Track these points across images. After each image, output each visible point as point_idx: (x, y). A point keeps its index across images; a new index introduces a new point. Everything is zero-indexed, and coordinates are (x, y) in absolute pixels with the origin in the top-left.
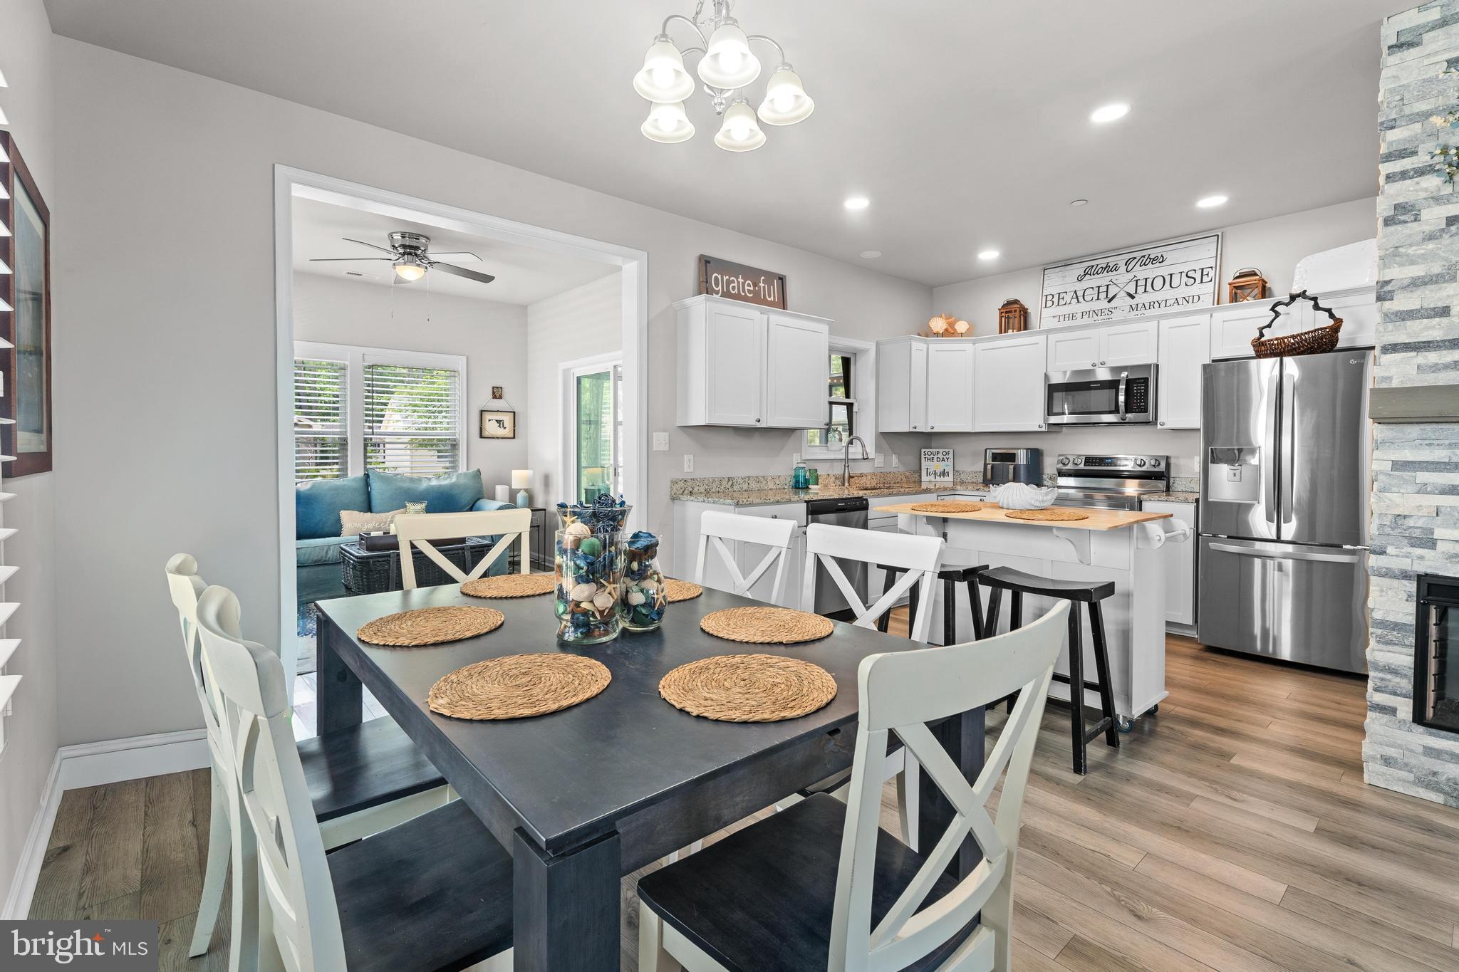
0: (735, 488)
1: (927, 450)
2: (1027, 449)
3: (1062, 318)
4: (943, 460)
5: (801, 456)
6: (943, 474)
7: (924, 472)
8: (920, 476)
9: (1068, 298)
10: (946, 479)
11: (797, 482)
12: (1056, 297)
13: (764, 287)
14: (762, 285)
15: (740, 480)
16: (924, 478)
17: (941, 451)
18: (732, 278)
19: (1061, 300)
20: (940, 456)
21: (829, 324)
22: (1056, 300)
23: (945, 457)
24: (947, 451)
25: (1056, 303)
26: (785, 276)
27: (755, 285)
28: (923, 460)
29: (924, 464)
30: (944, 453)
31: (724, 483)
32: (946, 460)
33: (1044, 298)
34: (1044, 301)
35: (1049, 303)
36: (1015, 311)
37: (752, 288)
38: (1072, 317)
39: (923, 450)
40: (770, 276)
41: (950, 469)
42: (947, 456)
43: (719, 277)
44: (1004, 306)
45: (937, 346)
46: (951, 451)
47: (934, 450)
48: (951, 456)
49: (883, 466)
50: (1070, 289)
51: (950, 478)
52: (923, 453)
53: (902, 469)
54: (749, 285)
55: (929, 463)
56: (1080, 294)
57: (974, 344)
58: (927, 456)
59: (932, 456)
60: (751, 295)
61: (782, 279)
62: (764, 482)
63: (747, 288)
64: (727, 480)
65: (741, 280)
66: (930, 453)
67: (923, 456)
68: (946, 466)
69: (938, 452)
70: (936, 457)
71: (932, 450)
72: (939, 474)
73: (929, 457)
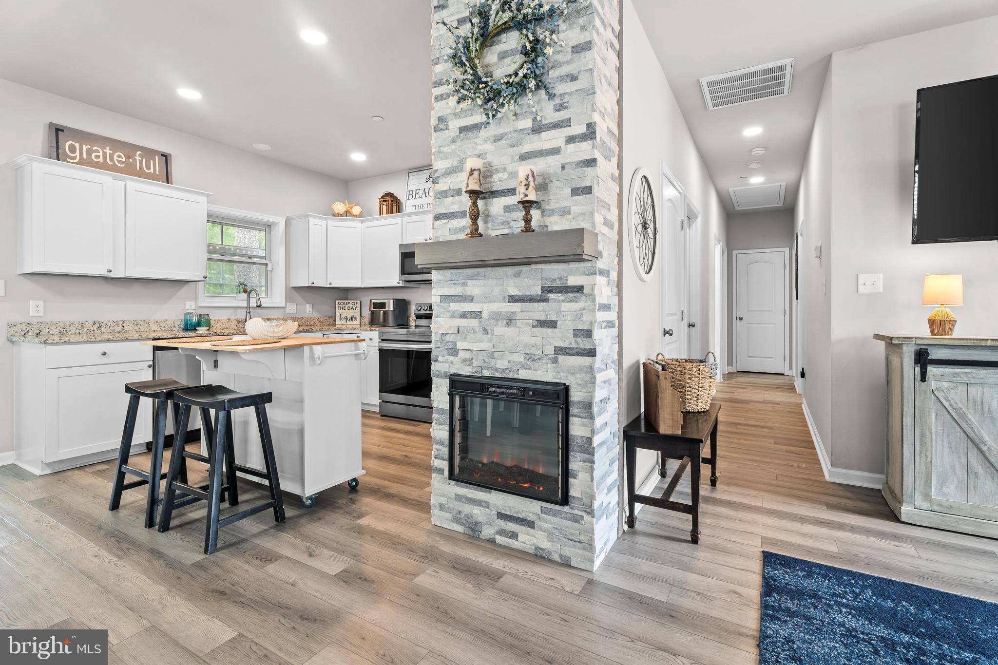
0: (103, 330)
1: (340, 301)
2: (394, 299)
3: (417, 207)
4: (352, 308)
5: (196, 303)
6: (352, 319)
7: (338, 317)
8: (335, 321)
9: (421, 193)
10: (355, 322)
11: (186, 325)
12: (414, 192)
13: (141, 162)
14: (138, 158)
15: (111, 323)
16: (338, 322)
17: (351, 302)
18: (94, 148)
19: (417, 195)
20: (350, 305)
21: (208, 196)
22: (414, 194)
23: (354, 306)
24: (355, 302)
25: (414, 197)
26: (171, 154)
27: (128, 157)
28: (337, 308)
29: (338, 312)
30: (353, 304)
31: (87, 326)
32: (354, 308)
33: (408, 192)
34: (408, 195)
35: (411, 196)
36: (388, 201)
37: (124, 159)
38: (422, 206)
39: (337, 301)
40: (149, 153)
41: (357, 315)
42: (355, 306)
43: (77, 145)
44: (383, 197)
45: (334, 223)
46: (358, 302)
47: (346, 301)
48: (358, 305)
49: (295, 312)
50: (422, 188)
51: (358, 322)
52: (337, 304)
53: (316, 315)
54: (118, 156)
55: (342, 311)
56: (427, 191)
57: (362, 223)
58: (340, 306)
59: (344, 306)
60: (123, 165)
61: (166, 157)
62: (145, 325)
63: (115, 158)
64: (91, 323)
65: (108, 151)
66: (342, 304)
67: (337, 306)
68: (355, 313)
69: (349, 303)
70: (347, 306)
71: (344, 301)
72: (349, 319)
73: (342, 306)
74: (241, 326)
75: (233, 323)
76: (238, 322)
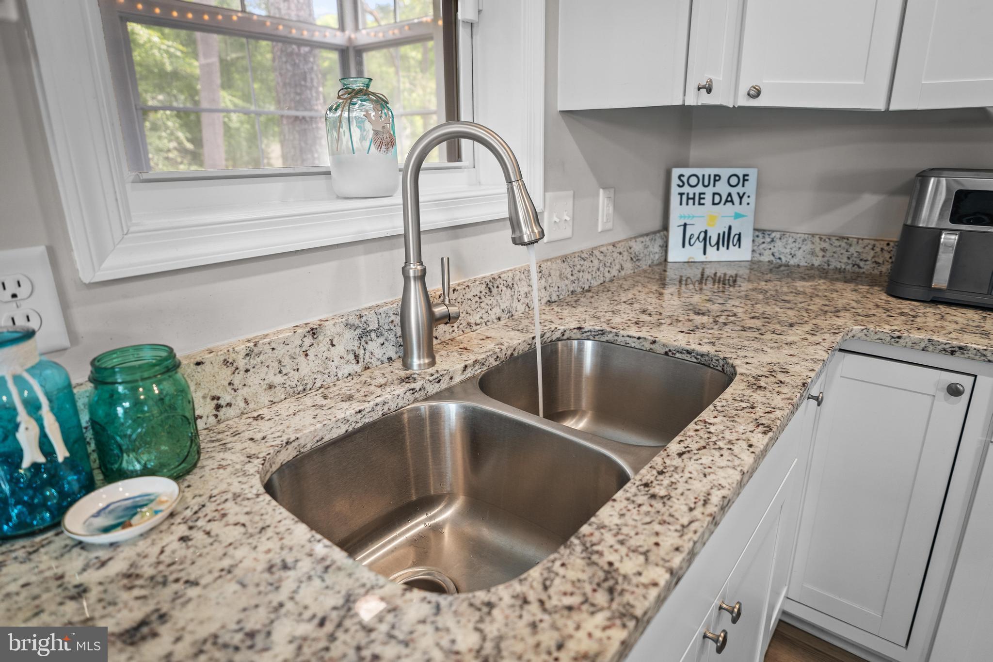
1: (687, 172)
4: (729, 200)
6: (727, 239)
7: (675, 235)
8: (665, 247)
10: (733, 254)
16: (676, 254)
17: (725, 173)
20: (722, 188)
23: (734, 191)
24: (740, 172)
28: (674, 199)
29: (678, 212)
30: (734, 181)
32: (736, 199)
39: (676, 172)
41: (745, 228)
42: (740, 189)
46: (753, 173)
47: (707, 171)
48: (750, 187)
49: (568, 233)
51: (745, 253)
52: (675, 181)
53: (621, 233)
55: (692, 209)
58: (686, 189)
59: (700, 189)
66: (693, 181)
67: (675, 190)
68: (738, 216)
69: (717, 178)
70: (709, 191)
71: (699, 172)
72: (714, 242)
73: (691, 191)
74: (379, 353)
75: (340, 349)
76: (364, 335)
